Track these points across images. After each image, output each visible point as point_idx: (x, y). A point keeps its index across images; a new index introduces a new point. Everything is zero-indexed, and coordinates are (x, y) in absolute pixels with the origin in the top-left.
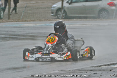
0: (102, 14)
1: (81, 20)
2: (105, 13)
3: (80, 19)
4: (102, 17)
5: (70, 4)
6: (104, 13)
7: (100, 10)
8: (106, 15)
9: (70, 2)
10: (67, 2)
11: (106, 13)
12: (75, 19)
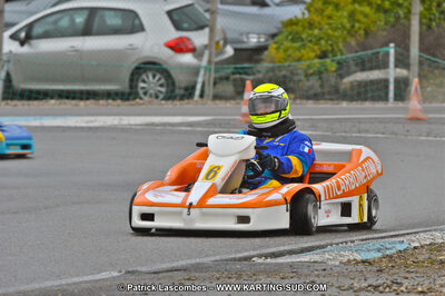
0: (144, 81)
1: (77, 105)
2: (158, 76)
3: (74, 102)
4: (145, 94)
5: (22, 43)
6: (154, 76)
7: (137, 68)
8: (161, 86)
9: (23, 35)
10: (14, 37)
11: (160, 79)
12: (53, 101)
